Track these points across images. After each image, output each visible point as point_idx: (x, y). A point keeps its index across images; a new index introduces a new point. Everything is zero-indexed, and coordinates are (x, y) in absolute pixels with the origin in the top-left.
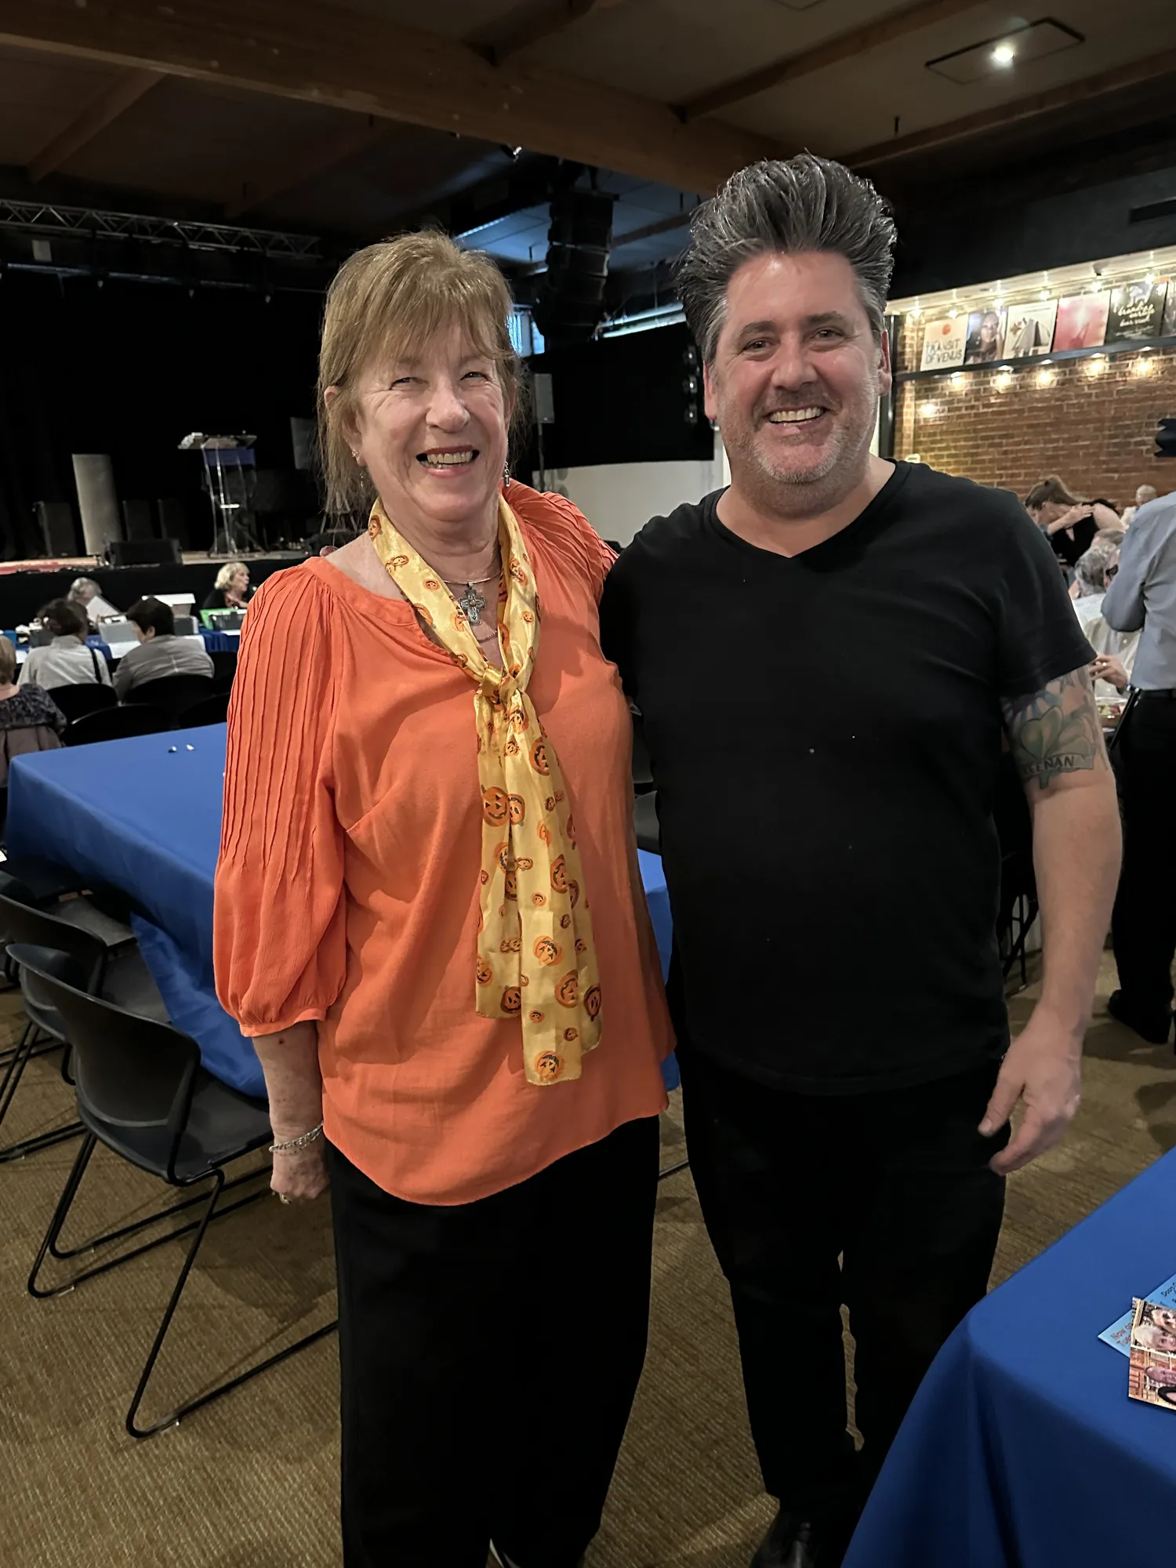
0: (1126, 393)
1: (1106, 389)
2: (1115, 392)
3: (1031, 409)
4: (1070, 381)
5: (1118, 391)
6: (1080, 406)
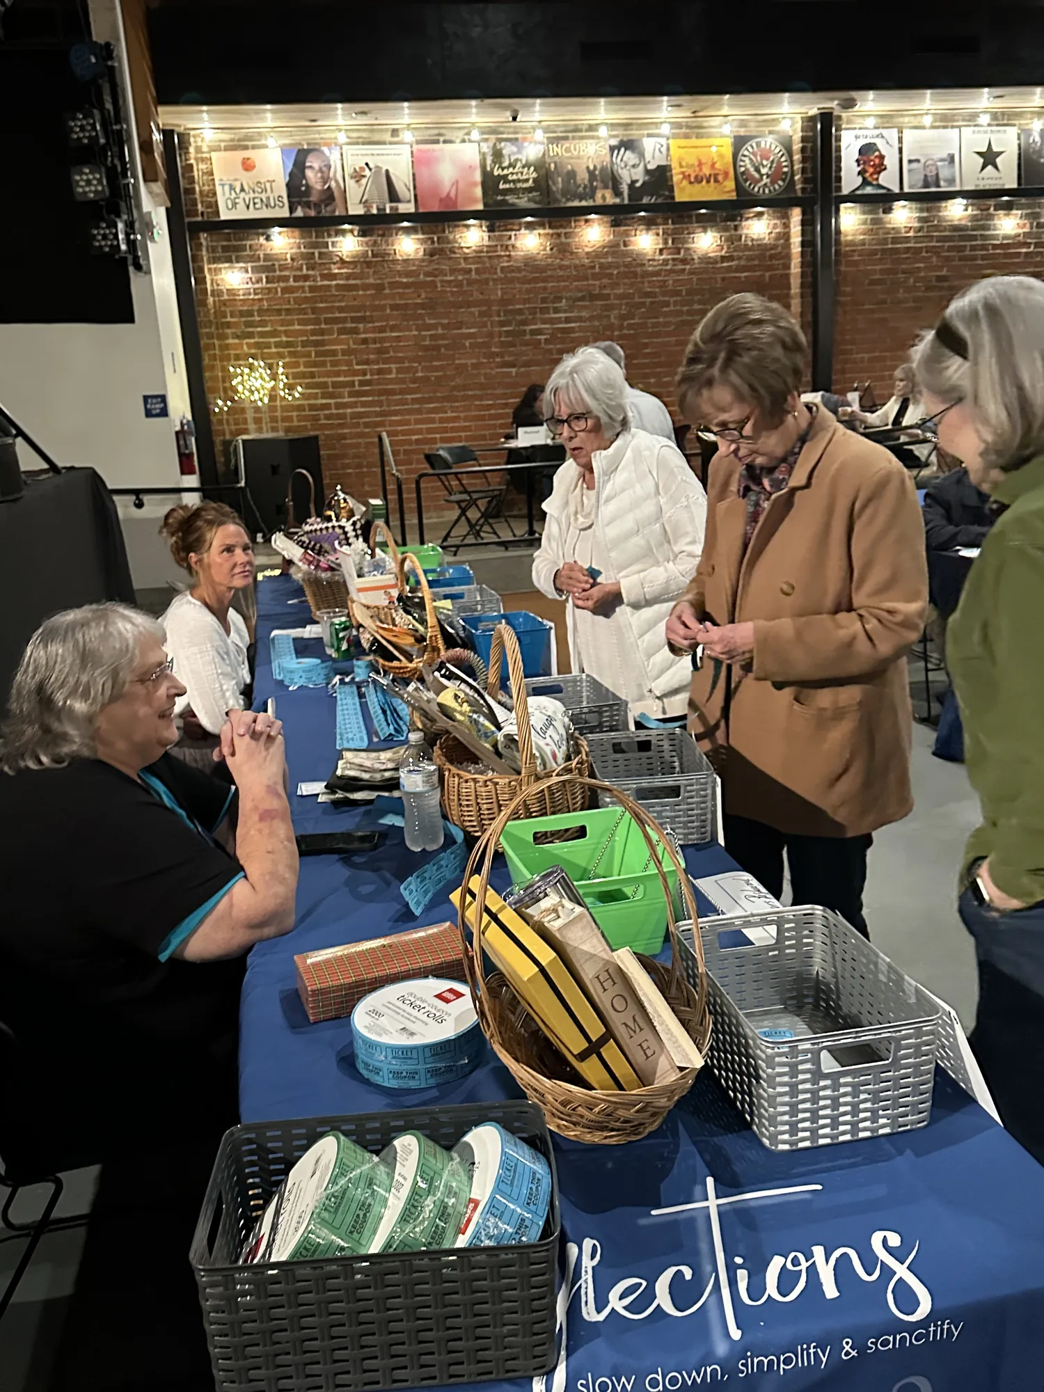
0: (513, 271)
1: (488, 265)
2: (499, 270)
3: (393, 285)
4: (441, 251)
5: (502, 268)
6: (459, 284)
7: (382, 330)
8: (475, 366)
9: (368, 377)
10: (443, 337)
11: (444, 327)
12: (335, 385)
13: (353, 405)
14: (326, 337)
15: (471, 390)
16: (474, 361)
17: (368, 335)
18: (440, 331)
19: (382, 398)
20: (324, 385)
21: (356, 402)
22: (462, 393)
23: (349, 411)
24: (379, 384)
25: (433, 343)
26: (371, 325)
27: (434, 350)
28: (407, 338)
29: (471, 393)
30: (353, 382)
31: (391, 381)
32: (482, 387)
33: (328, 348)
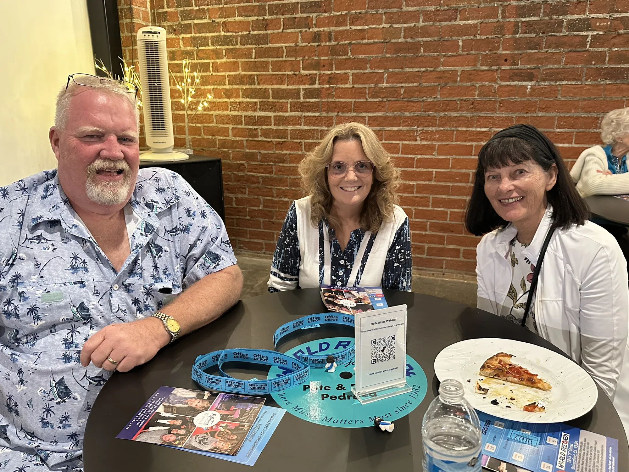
7: (340, 21)
8: (468, 76)
9: (317, 86)
10: (425, 32)
11: (428, 16)
12: (277, 94)
13: (296, 121)
14: (269, 32)
15: (456, 110)
16: (467, 68)
17: (322, 29)
18: (421, 24)
19: (331, 114)
20: (263, 94)
21: (300, 118)
22: (442, 114)
23: (290, 128)
24: (330, 95)
25: (409, 40)
26: (326, 15)
27: (408, 50)
28: (373, 33)
29: (454, 114)
30: (298, 90)
31: (345, 93)
32: (474, 106)
33: (270, 45)
